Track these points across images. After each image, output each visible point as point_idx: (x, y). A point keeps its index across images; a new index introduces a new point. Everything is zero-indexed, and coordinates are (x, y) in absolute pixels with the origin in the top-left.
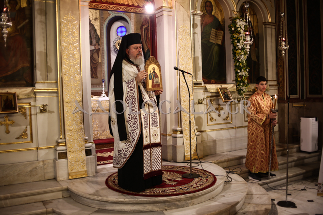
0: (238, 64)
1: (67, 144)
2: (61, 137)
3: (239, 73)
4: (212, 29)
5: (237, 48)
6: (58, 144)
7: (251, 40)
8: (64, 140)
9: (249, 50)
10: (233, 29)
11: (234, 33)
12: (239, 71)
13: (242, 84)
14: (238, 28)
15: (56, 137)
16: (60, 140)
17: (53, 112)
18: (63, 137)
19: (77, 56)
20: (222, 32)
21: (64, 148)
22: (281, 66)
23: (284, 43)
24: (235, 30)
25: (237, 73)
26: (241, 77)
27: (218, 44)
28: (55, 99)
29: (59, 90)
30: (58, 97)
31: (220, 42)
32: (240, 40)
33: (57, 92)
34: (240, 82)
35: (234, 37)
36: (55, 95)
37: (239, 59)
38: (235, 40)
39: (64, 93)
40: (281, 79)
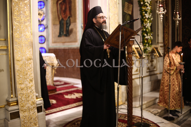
0: (144, 30)
1: (19, 103)
2: (12, 96)
3: (145, 36)
4: (126, 2)
5: (144, 18)
6: (8, 103)
7: (164, 11)
8: (15, 99)
9: (162, 18)
10: (142, 3)
11: (143, 6)
12: (145, 35)
13: (147, 45)
14: (146, 2)
15: (6, 97)
16: (11, 100)
17: (3, 70)
18: (14, 96)
19: (27, 13)
20: (132, 5)
21: (16, 107)
22: (166, 32)
23: (178, 16)
24: (143, 4)
25: (143, 36)
26: (147, 39)
27: (129, 14)
28: (5, 57)
29: (9, 48)
30: (7, 54)
31: (130, 13)
32: (147, 11)
33: (7, 50)
34: (146, 43)
35: (142, 9)
36: (4, 53)
37: (146, 26)
38: (143, 11)
39: (15, 51)
40: (166, 42)
